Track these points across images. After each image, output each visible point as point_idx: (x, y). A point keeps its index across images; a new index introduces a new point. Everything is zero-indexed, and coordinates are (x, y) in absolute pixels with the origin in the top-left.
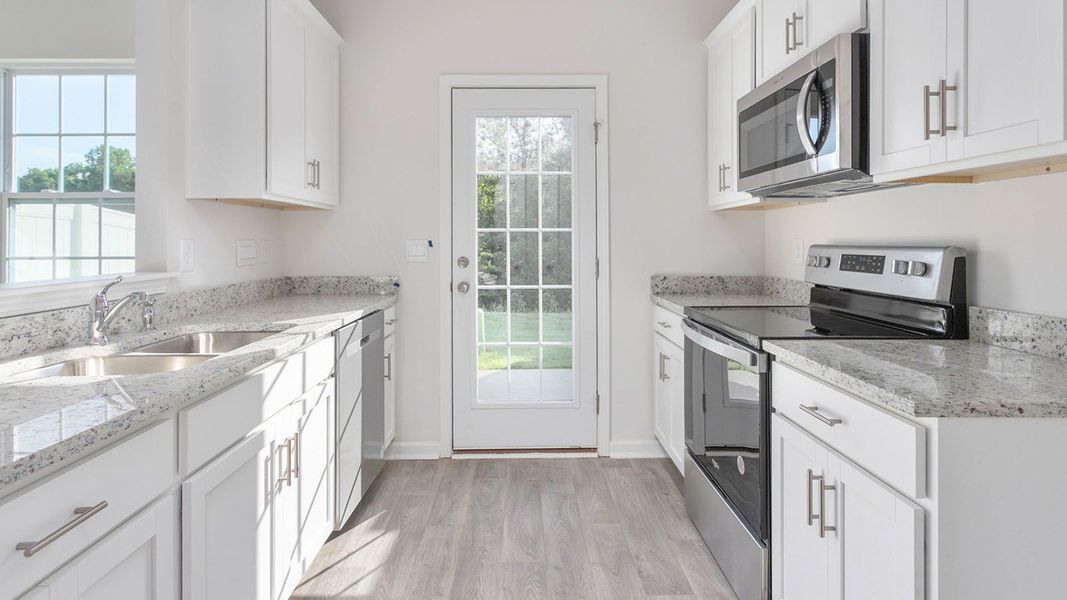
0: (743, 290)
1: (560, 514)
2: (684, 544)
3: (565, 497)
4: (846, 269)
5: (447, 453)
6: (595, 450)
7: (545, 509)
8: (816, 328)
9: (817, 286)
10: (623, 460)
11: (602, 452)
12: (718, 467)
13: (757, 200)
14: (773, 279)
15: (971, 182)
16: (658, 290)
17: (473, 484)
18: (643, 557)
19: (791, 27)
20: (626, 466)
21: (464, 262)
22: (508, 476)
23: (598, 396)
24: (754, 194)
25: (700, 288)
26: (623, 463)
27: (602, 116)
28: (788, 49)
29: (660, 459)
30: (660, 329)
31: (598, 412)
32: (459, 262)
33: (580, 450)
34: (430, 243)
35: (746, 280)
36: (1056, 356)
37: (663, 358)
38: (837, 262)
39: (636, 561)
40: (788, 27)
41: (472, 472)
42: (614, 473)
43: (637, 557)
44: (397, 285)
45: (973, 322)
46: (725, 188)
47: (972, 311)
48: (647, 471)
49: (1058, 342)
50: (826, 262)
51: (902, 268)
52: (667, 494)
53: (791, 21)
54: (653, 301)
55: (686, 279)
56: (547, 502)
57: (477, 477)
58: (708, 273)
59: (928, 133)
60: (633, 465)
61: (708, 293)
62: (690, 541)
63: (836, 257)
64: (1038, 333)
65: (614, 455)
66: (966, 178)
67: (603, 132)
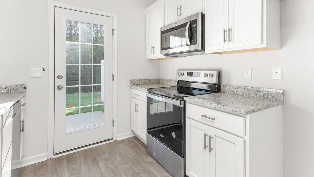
0: (155, 83)
1: (108, 167)
2: (150, 163)
3: (107, 159)
4: (189, 76)
5: (51, 156)
6: (112, 139)
7: (101, 167)
8: (178, 92)
9: (178, 81)
10: (122, 140)
11: (114, 139)
12: (163, 137)
13: (165, 57)
14: (163, 79)
15: (221, 54)
16: (132, 84)
17: (68, 166)
18: (141, 172)
19: (179, 10)
20: (124, 142)
21: (60, 77)
22: (82, 158)
23: (113, 121)
24: (165, 55)
25: (144, 83)
26: (122, 141)
27: (115, 27)
28: (178, 15)
29: (133, 137)
30: (134, 96)
31: (113, 126)
32: (58, 77)
33: (107, 140)
34: (44, 70)
35: (156, 80)
36: (242, 94)
37: (137, 105)
38: (186, 74)
39: (140, 175)
40: (178, 10)
41: (65, 161)
42: (120, 145)
43: (139, 173)
44: (25, 88)
45: (222, 88)
46: (153, 53)
47: (222, 85)
48: (131, 142)
49: (243, 91)
50: (183, 74)
51: (206, 75)
52: (139, 148)
53: (179, 7)
54: (131, 88)
55: (140, 80)
56: (101, 164)
57: (68, 162)
58: (146, 78)
59: (225, 41)
60: (125, 141)
61: (146, 84)
62: (152, 162)
63: (186, 73)
64: (238, 90)
65: (119, 139)
66: (220, 53)
67: (115, 32)
